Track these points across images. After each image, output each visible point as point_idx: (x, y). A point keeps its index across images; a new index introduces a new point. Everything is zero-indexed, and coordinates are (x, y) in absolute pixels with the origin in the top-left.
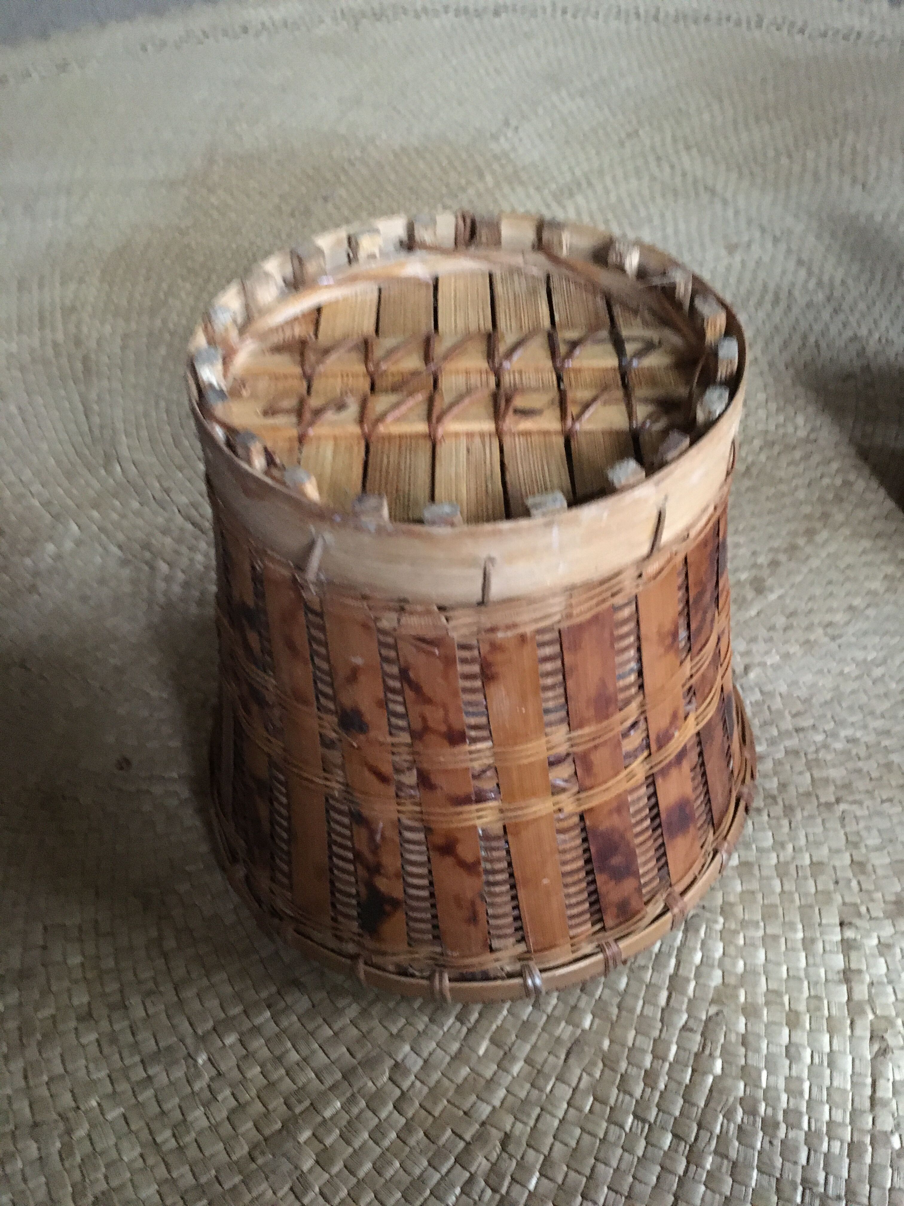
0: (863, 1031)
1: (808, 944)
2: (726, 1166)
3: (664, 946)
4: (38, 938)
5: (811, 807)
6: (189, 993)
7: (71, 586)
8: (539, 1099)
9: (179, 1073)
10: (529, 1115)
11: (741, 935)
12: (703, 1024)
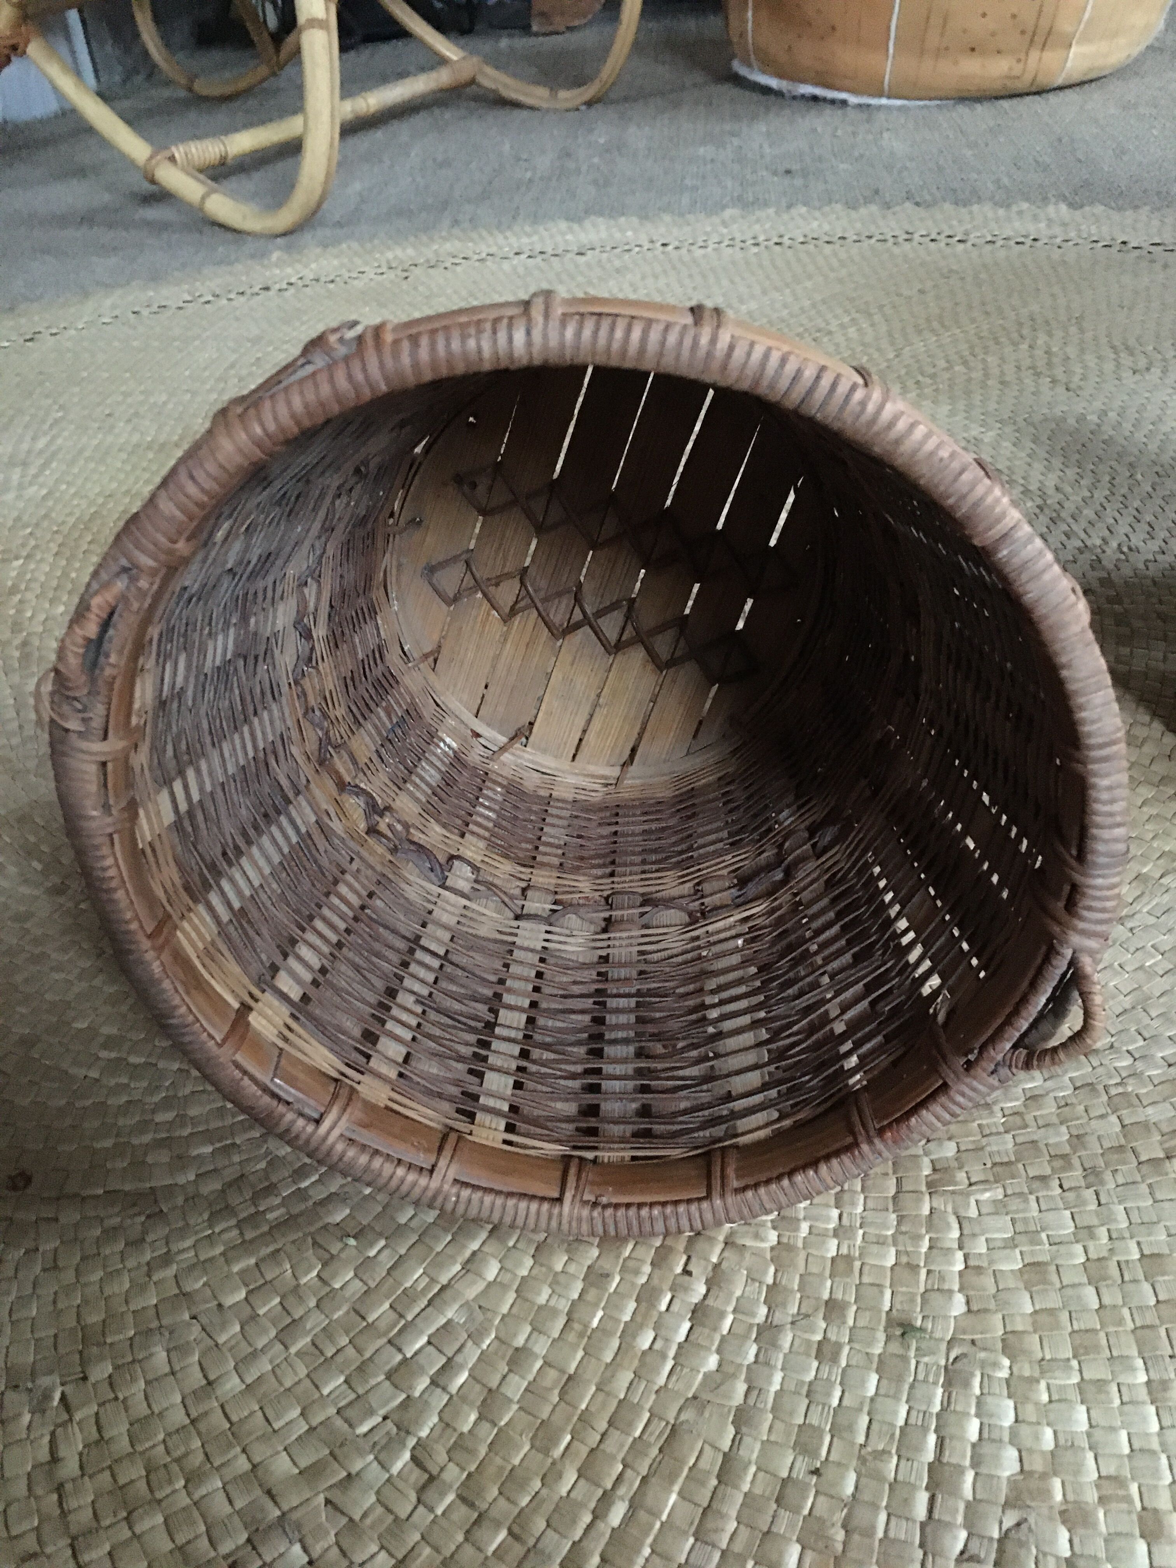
3: (914, 1413)
5: (1128, 1169)
11: (1043, 1385)
12: (995, 1545)
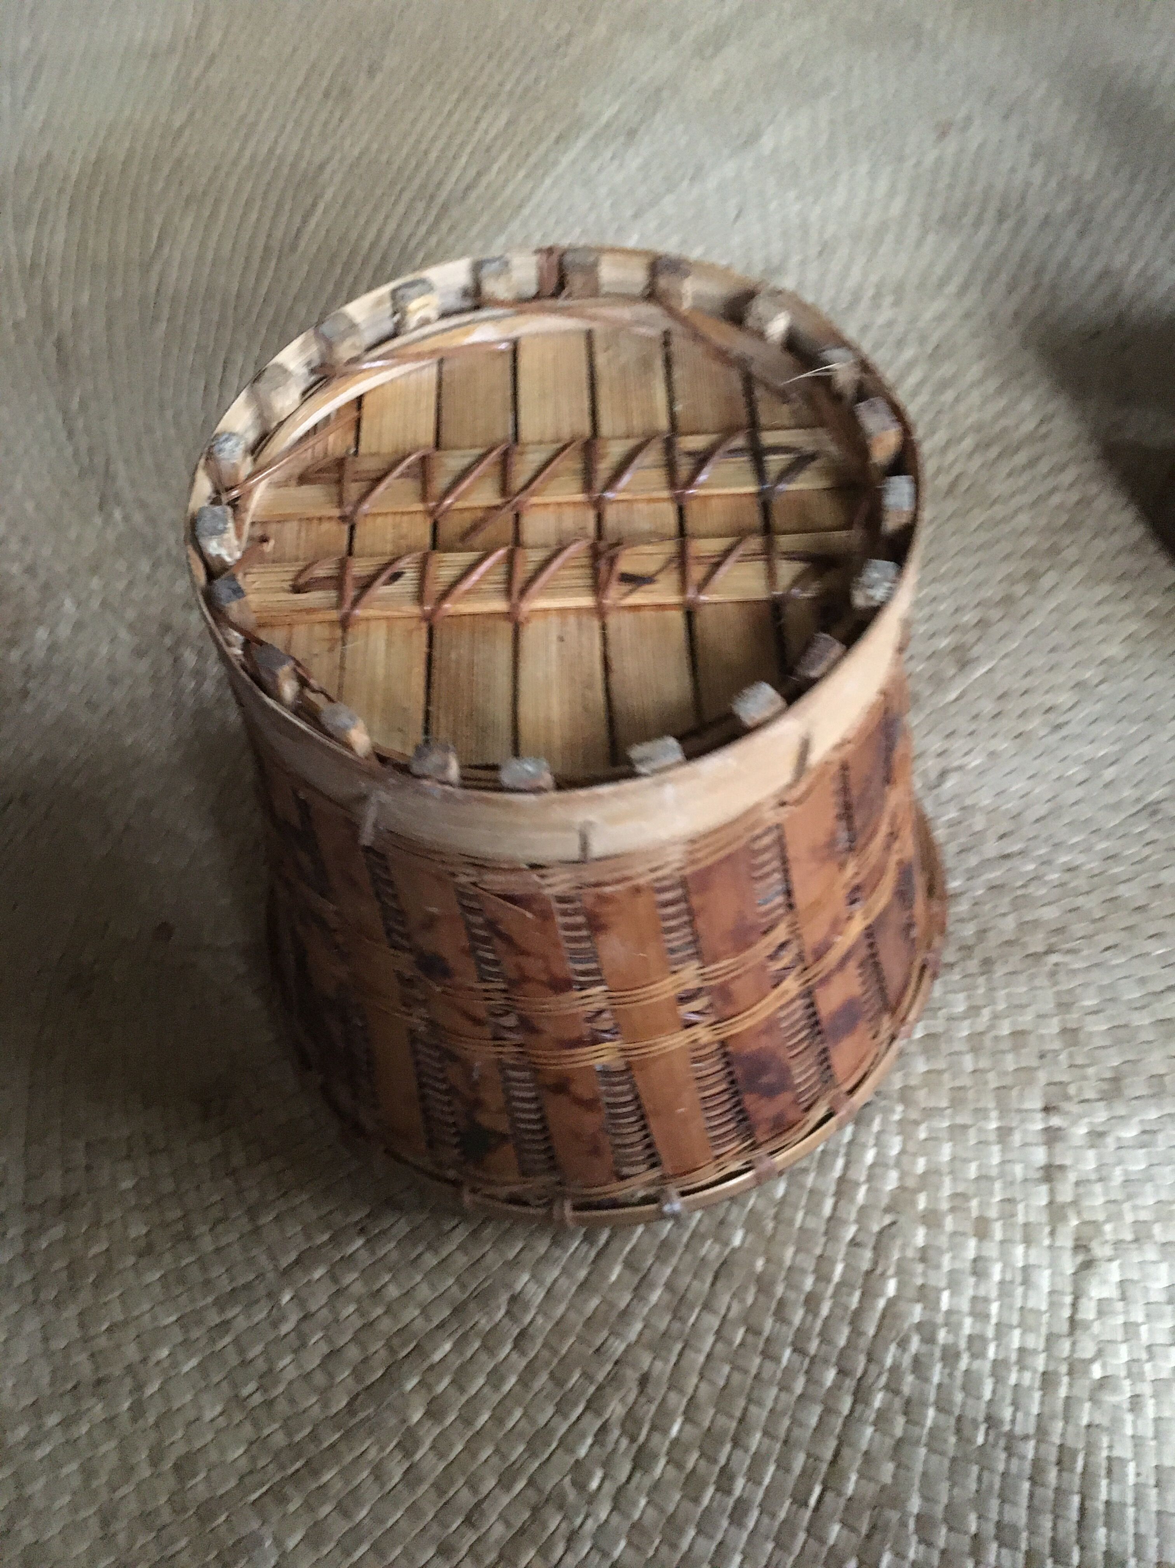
0: (1066, 1240)
1: (1004, 1134)
2: (898, 1403)
3: (829, 1148)
4: (80, 1158)
6: (266, 1219)
7: (74, 688)
8: (682, 1332)
9: (260, 1314)
10: (670, 1351)
11: (924, 1127)
12: (875, 1237)
